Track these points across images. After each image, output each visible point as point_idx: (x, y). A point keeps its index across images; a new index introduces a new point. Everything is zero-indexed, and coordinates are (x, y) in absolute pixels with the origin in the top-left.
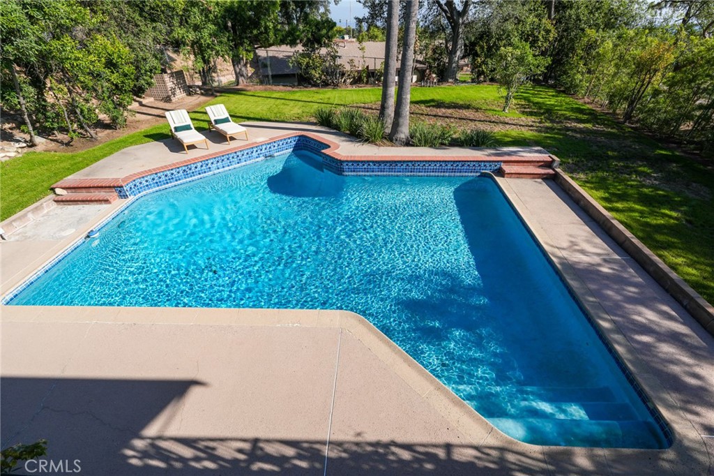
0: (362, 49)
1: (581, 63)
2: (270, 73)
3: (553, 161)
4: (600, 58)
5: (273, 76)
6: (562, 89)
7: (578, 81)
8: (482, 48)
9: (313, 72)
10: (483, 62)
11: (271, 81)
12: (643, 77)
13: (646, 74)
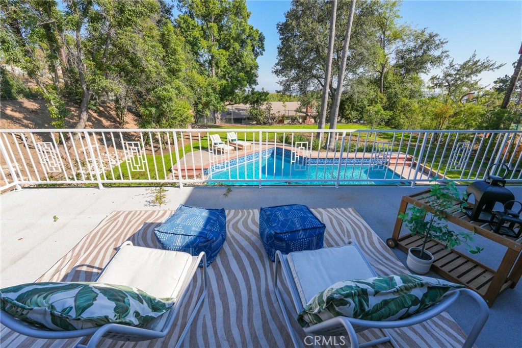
0: (285, 106)
1: (402, 114)
2: (232, 117)
3: (412, 157)
4: (412, 112)
5: (234, 119)
6: (393, 126)
7: (402, 123)
8: (348, 106)
9: (260, 117)
10: (350, 113)
11: (232, 122)
12: (439, 120)
13: (441, 119)
